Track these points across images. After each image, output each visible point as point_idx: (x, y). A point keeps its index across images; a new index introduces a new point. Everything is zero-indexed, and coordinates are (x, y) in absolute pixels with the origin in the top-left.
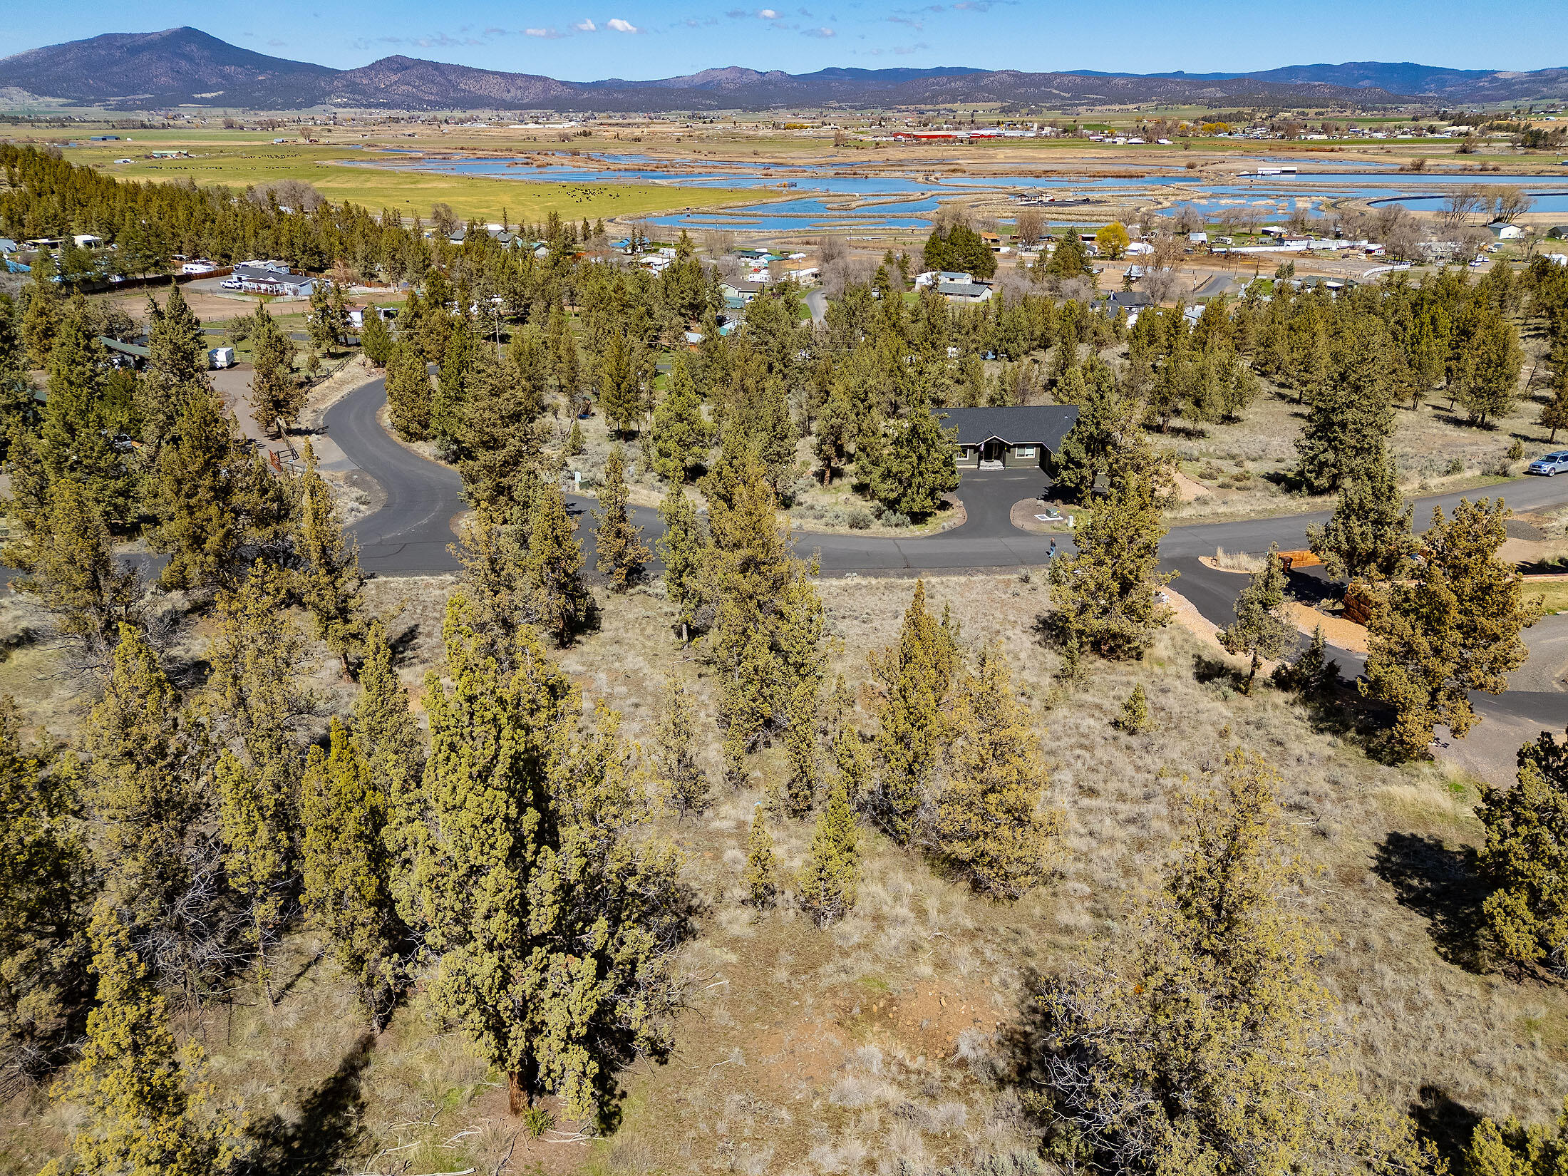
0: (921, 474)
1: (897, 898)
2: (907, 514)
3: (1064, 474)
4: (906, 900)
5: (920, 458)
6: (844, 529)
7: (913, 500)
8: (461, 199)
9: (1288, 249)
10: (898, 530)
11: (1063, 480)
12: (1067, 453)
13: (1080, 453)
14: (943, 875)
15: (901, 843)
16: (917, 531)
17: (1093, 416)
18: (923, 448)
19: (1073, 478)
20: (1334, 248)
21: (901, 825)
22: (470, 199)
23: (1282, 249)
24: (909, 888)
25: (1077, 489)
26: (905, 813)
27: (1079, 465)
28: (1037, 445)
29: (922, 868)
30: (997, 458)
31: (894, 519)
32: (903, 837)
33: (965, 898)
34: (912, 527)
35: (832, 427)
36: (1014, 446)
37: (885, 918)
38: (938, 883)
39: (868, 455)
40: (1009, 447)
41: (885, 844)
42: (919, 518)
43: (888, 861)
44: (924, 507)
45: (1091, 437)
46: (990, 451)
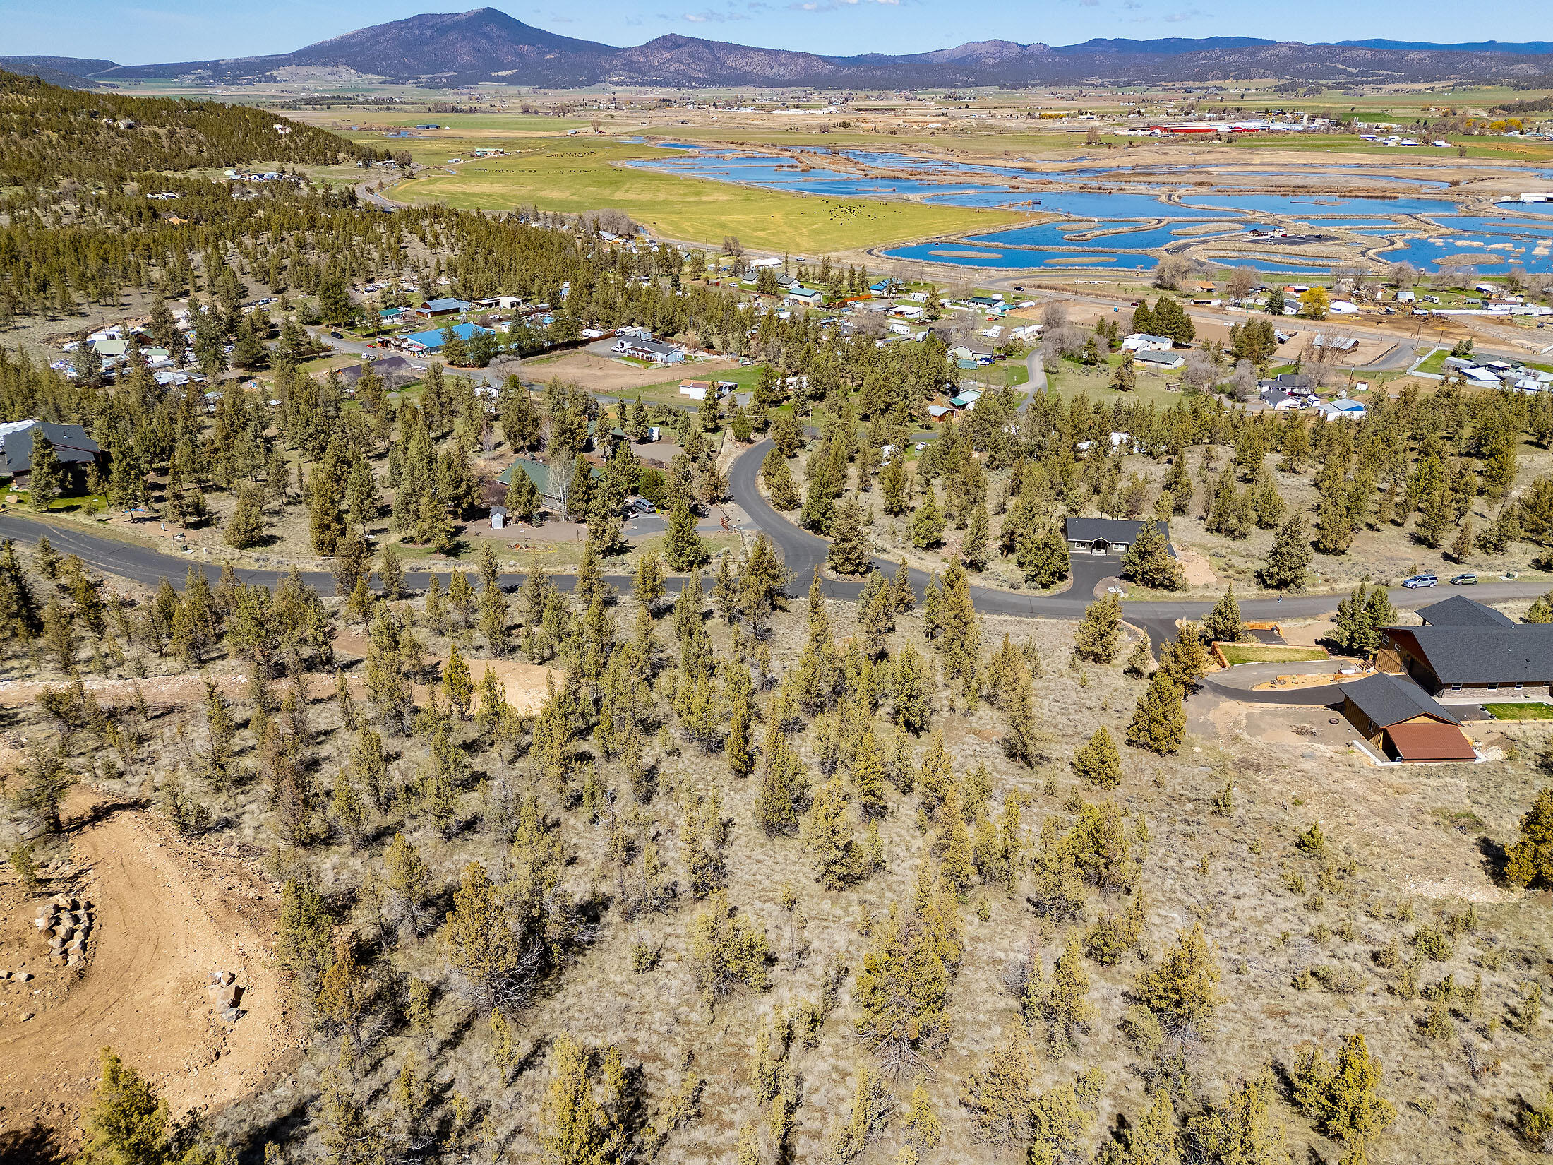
2: (1039, 583)
7: (1042, 577)
8: (741, 217)
9: (1490, 313)
10: (1033, 591)
16: (1042, 592)
20: (1536, 314)
22: (747, 218)
23: (1484, 312)
28: (1125, 544)
30: (1103, 549)
31: (1033, 585)
34: (1039, 590)
36: (1112, 544)
37: (982, 718)
40: (1109, 544)
41: (986, 703)
43: (986, 707)
44: (1047, 581)
46: (1099, 545)
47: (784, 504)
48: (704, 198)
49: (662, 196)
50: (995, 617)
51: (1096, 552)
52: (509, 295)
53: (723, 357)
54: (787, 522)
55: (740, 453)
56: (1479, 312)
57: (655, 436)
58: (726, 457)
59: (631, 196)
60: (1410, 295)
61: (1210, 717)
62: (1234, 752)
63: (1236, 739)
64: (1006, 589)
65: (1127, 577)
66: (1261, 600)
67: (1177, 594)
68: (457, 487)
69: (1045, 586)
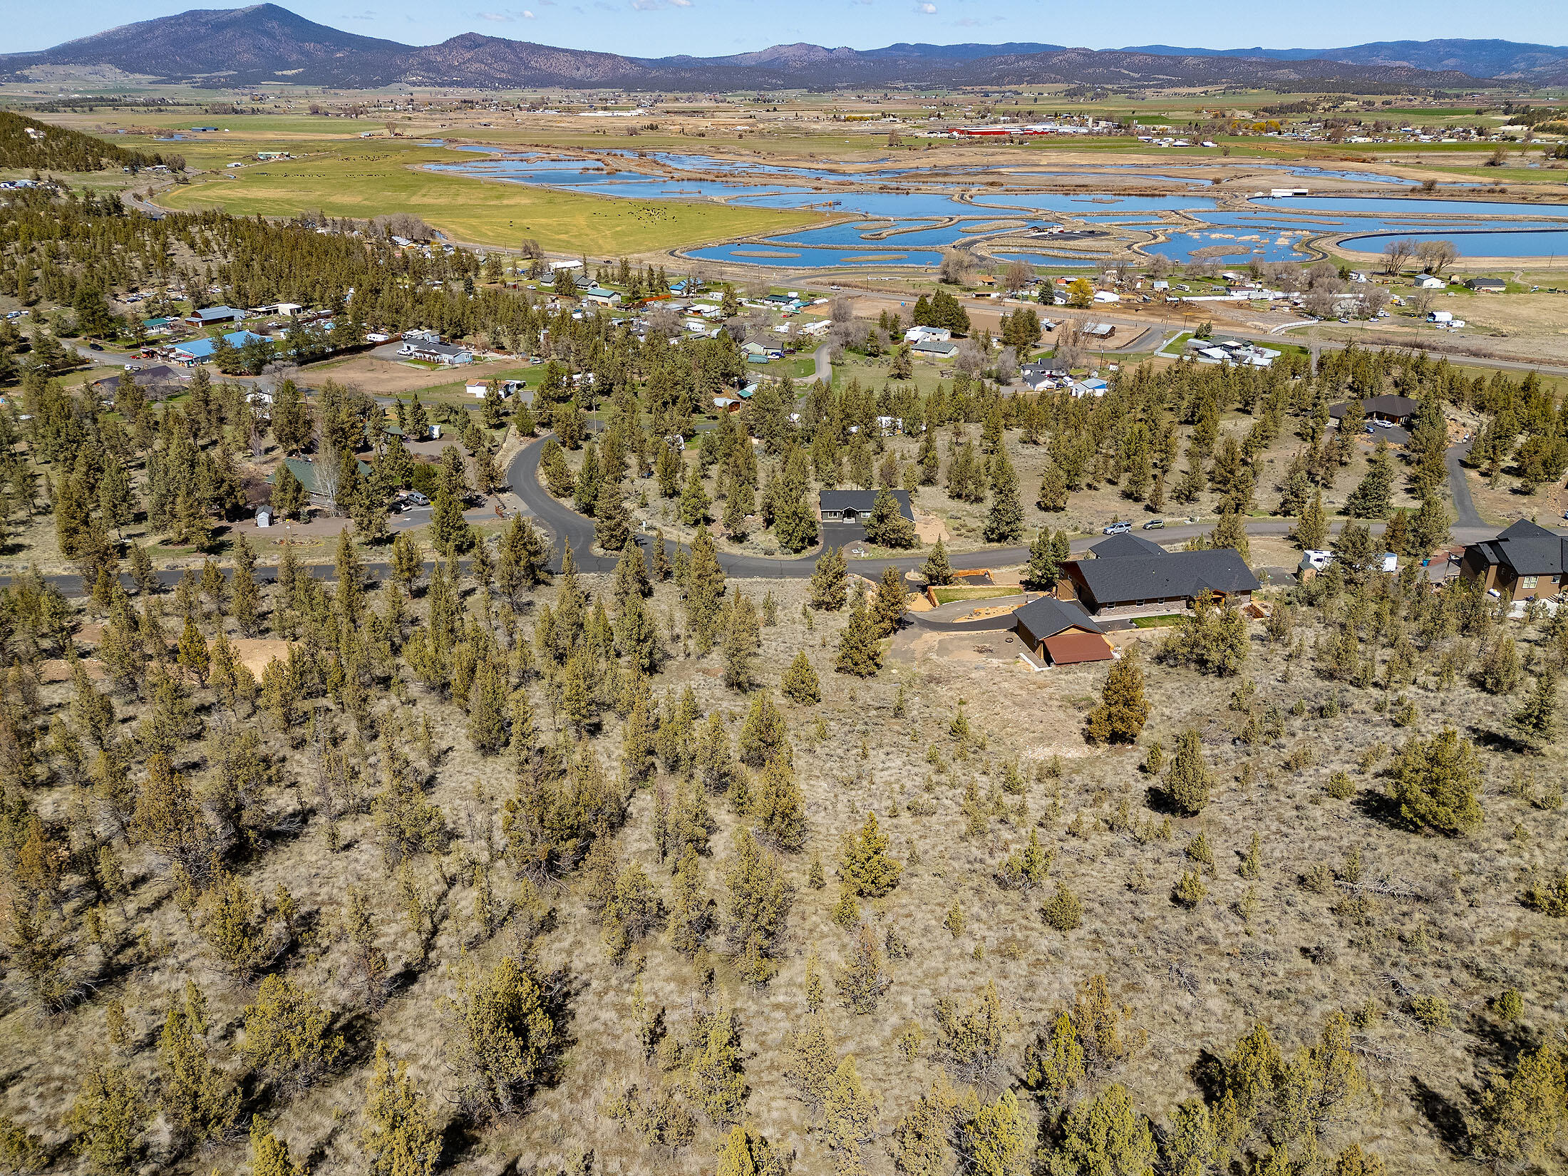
2: (791, 549)
8: (543, 221)
9: (1232, 298)
10: (786, 556)
16: (793, 557)
20: (1271, 299)
22: (550, 221)
23: (1227, 298)
31: (786, 551)
36: (860, 512)
40: (857, 512)
46: (849, 514)
47: (561, 491)
48: (505, 202)
49: (461, 200)
50: (748, 580)
51: (846, 520)
52: (288, 302)
53: (513, 357)
54: (563, 508)
55: (523, 447)
56: (1222, 298)
57: (436, 433)
58: (509, 450)
59: (427, 200)
60: (1165, 284)
61: (912, 646)
62: (924, 671)
63: (926, 660)
64: (761, 556)
65: (872, 540)
66: (982, 552)
67: (913, 551)
68: (219, 488)
69: (797, 551)
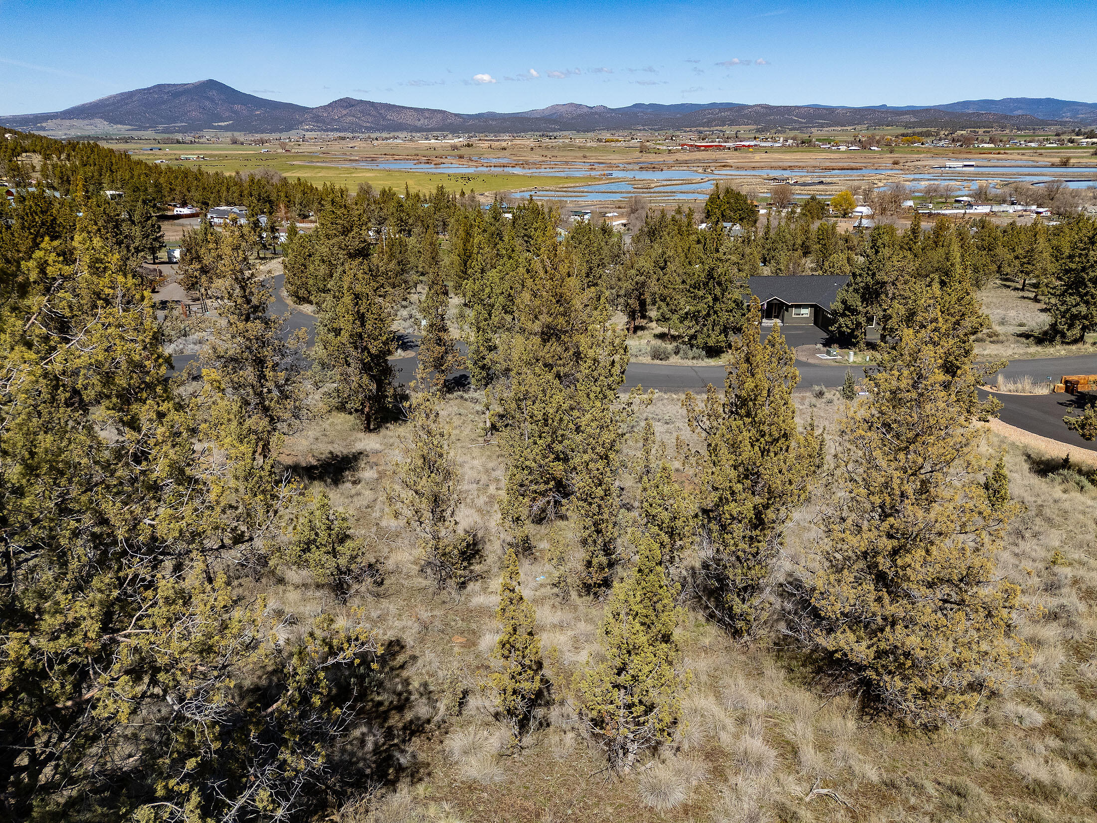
0: (715, 312)
1: (742, 721)
2: (703, 348)
3: (841, 320)
4: (757, 724)
5: (716, 299)
6: (647, 360)
7: (709, 336)
9: (976, 211)
10: (695, 361)
11: (840, 326)
12: (844, 302)
13: (855, 301)
14: (808, 684)
15: (737, 633)
16: (712, 362)
17: (869, 269)
18: (718, 291)
19: (849, 323)
20: (1011, 211)
21: (738, 607)
24: (758, 704)
25: (852, 335)
26: (745, 589)
27: (854, 312)
28: (811, 306)
29: (773, 672)
30: (777, 317)
31: (691, 354)
32: (740, 624)
33: (851, 725)
34: (706, 360)
35: (637, 283)
36: (792, 306)
37: (726, 755)
38: (804, 698)
39: (668, 304)
40: (788, 307)
41: (712, 634)
42: (713, 352)
43: (721, 659)
44: (718, 342)
45: (867, 287)
48: (354, 175)
49: (320, 175)
56: (967, 211)
60: (911, 203)
